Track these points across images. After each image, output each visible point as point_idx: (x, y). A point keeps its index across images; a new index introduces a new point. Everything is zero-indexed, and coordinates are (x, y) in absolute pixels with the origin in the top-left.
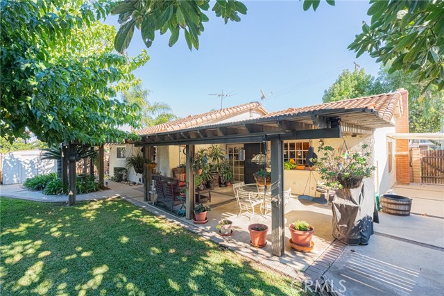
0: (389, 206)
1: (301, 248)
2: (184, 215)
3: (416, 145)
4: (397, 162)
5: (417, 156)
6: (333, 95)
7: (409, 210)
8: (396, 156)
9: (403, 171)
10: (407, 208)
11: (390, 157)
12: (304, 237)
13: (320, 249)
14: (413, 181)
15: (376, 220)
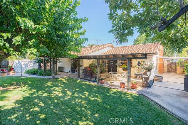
0: (157, 79)
1: (134, 88)
2: (96, 81)
3: (166, 60)
4: (159, 66)
5: (166, 64)
6: (137, 41)
7: (162, 80)
8: (159, 64)
9: (161, 69)
10: (161, 79)
11: (157, 64)
12: (135, 85)
13: (139, 88)
14: (164, 73)
15: (153, 82)
